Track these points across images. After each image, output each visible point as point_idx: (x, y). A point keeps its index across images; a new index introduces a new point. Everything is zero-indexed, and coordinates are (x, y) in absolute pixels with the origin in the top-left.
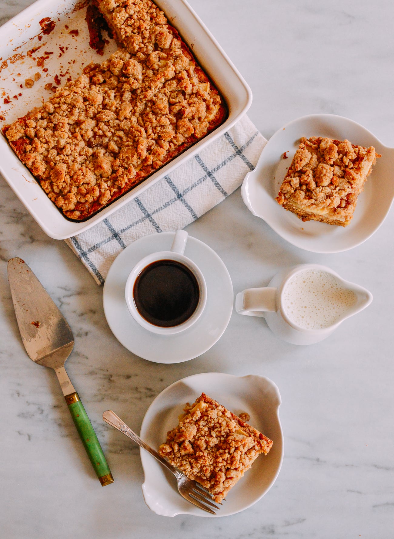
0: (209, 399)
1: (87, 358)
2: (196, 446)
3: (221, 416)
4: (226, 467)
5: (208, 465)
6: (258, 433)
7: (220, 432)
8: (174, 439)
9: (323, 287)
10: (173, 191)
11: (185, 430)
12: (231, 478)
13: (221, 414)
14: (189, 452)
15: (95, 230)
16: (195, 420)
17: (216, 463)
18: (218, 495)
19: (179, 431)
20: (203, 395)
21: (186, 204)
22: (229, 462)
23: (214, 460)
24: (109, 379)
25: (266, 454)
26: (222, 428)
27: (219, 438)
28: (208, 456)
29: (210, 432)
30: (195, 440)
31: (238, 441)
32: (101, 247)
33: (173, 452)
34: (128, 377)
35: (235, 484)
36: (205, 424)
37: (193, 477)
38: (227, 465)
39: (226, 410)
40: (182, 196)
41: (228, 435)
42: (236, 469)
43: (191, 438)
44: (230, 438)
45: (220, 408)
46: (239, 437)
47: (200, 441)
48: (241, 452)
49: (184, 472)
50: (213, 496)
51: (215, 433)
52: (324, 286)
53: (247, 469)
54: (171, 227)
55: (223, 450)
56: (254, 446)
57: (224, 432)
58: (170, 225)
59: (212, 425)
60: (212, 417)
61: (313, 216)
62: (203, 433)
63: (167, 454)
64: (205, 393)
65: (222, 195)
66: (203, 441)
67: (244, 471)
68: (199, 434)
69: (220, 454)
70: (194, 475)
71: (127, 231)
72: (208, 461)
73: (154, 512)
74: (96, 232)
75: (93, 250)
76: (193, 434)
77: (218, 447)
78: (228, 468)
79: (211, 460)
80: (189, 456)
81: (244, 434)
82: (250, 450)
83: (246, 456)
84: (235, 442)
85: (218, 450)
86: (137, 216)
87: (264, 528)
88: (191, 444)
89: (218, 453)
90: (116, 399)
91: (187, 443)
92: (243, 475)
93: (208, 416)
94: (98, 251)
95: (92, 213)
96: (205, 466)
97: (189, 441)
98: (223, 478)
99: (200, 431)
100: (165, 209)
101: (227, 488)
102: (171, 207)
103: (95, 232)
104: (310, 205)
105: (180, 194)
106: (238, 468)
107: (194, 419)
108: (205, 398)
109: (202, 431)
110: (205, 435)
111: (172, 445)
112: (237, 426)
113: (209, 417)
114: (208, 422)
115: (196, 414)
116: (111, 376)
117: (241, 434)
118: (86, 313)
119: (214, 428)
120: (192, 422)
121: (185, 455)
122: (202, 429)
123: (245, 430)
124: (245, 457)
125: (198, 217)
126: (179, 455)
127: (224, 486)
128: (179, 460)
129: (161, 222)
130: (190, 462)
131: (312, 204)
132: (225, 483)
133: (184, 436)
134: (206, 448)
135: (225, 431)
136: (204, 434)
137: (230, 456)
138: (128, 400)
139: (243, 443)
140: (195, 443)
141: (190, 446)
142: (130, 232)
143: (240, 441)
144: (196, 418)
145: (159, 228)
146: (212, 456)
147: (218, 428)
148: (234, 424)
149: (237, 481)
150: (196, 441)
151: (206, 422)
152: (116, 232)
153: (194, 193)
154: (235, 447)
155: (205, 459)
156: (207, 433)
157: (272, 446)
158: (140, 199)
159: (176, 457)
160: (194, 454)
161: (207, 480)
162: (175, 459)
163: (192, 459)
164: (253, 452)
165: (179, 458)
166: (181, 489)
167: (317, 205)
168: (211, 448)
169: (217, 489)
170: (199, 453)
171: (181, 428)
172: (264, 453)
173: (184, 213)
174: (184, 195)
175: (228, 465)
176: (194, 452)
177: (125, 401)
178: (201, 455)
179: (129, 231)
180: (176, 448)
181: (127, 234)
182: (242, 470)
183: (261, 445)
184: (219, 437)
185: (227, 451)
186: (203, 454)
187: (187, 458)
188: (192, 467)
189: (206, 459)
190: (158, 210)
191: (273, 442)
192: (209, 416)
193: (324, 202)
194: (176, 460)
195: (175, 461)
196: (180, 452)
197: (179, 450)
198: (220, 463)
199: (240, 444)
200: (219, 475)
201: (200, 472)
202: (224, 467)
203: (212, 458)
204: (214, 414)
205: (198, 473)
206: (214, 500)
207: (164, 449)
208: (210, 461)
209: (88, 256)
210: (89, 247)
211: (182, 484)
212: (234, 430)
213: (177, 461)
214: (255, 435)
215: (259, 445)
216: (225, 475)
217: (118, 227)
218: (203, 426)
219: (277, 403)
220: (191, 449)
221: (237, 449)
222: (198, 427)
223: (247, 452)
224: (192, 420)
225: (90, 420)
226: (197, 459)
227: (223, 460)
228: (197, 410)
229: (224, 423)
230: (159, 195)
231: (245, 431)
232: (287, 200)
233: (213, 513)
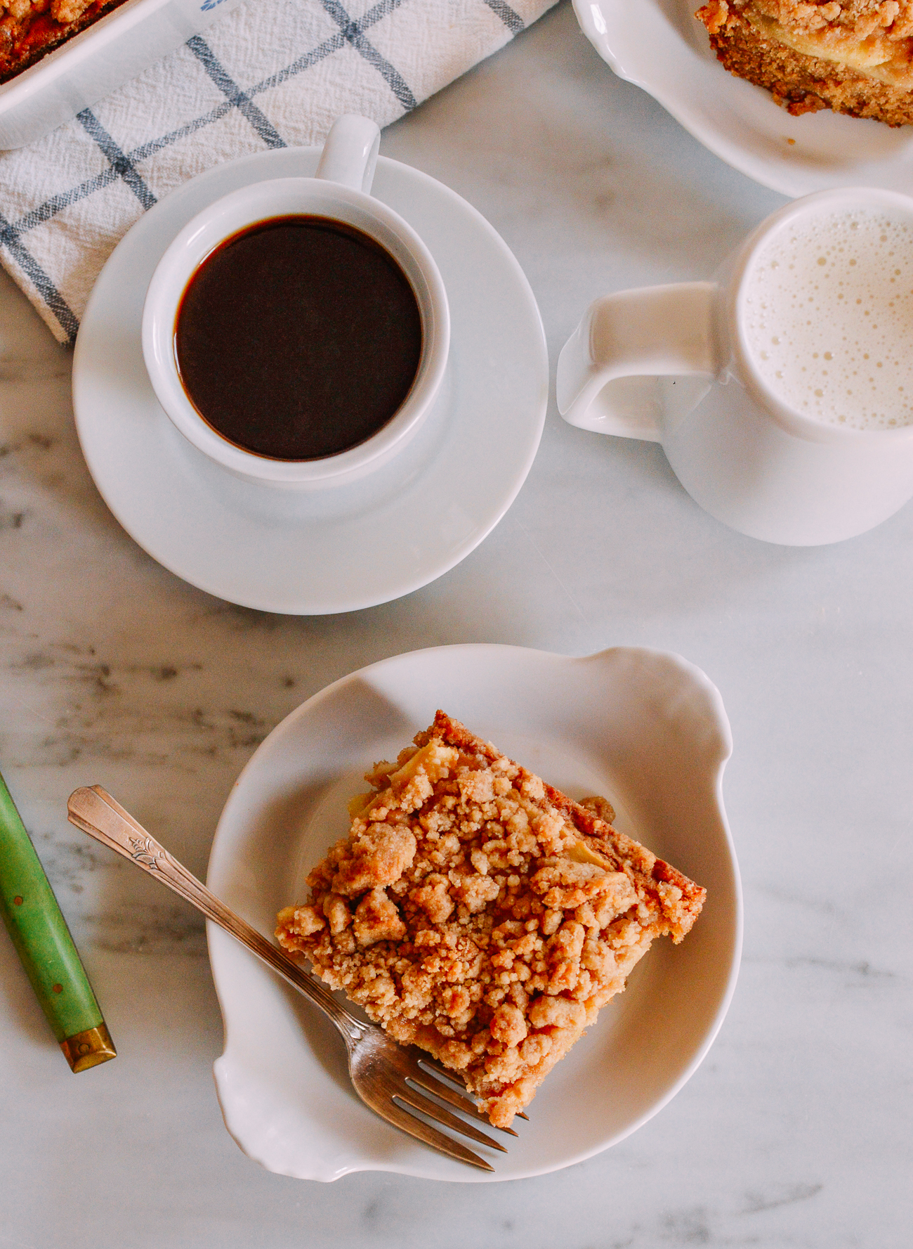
0: (463, 732)
1: (20, 608)
2: (413, 908)
3: (509, 797)
4: (530, 988)
5: (461, 980)
6: (650, 859)
7: (504, 853)
8: (330, 885)
9: (893, 280)
10: (328, 16)
11: (372, 848)
12: (549, 1030)
13: (507, 785)
14: (389, 934)
15: (51, 152)
16: (411, 810)
17: (492, 970)
18: (500, 1094)
19: (349, 854)
20: (439, 717)
21: (373, 55)
22: (540, 967)
23: (483, 961)
24: (100, 683)
25: (678, 939)
26: (513, 839)
27: (501, 879)
28: (460, 947)
29: (468, 856)
30: (412, 885)
31: (574, 886)
32: (67, 210)
33: (329, 934)
34: (168, 673)
35: (562, 1053)
36: (447, 823)
37: (404, 1030)
38: (532, 978)
39: (527, 773)
40: (360, 33)
41: (535, 865)
42: (567, 995)
43: (392, 877)
44: (544, 876)
45: (503, 764)
46: (578, 872)
47: (428, 888)
48: (586, 929)
49: (368, 1010)
50: (481, 1104)
51: (485, 857)
52: (898, 278)
53: (609, 995)
54: (319, 133)
55: (518, 924)
56: (634, 908)
57: (521, 853)
58: (317, 128)
59: (475, 827)
60: (476, 798)
61: (831, 84)
62: (440, 857)
63: (305, 944)
64: (445, 711)
65: (500, 22)
66: (441, 889)
67: (599, 1002)
68: (424, 865)
69: (506, 939)
70: (409, 1021)
71: (162, 150)
72: (460, 965)
73: (259, 1164)
74: (53, 158)
75: (41, 219)
76: (402, 859)
77: (496, 911)
78: (536, 989)
79: (471, 962)
80: (388, 949)
81: (596, 863)
82: (618, 923)
83: (604, 945)
84: (562, 892)
85: (498, 922)
86: (198, 103)
87: (670, 1222)
88: (398, 904)
89: (497, 934)
90: (122, 755)
91: (379, 898)
92: (593, 1020)
93: (458, 795)
94: (59, 222)
95: (26, 55)
96: (451, 985)
97: (389, 890)
98: (519, 1031)
99: (430, 852)
100: (301, 74)
101: (533, 1069)
102: (322, 68)
103: (50, 160)
104: (822, 29)
105: (354, 25)
106: (576, 989)
107: (404, 806)
108: (448, 726)
109: (435, 853)
110: (449, 868)
111: (325, 905)
112: (567, 832)
113: (463, 799)
114: (459, 818)
115: (413, 785)
116: (106, 670)
117: (583, 860)
118: (17, 448)
119: (481, 838)
120: (398, 817)
121: (375, 945)
122: (435, 843)
123: (598, 847)
124: (600, 949)
125: (419, 101)
126: (351, 946)
127: (522, 1062)
128: (352, 964)
129: (285, 118)
130: (391, 969)
131: (831, 25)
132: (525, 1048)
133: (369, 869)
134: (454, 917)
135: (525, 849)
136: (443, 864)
137: (545, 944)
138: (164, 757)
139: (595, 891)
140: (411, 898)
141: (392, 909)
142: (175, 152)
143: (581, 885)
144: (413, 803)
145: (276, 136)
146: (477, 946)
147: (496, 838)
148: (556, 824)
149: (572, 1041)
150: (415, 890)
151: (453, 817)
152: (125, 153)
153: (401, 21)
154: (565, 911)
155: (447, 958)
156: (456, 860)
157: (700, 906)
158: (209, 46)
159: (339, 952)
160: (406, 939)
161: (457, 1037)
162: (337, 959)
163: (401, 957)
164: (631, 930)
165: (351, 955)
166: (361, 1077)
167: (849, 27)
168: (472, 915)
169: (498, 1074)
170: (426, 935)
171: (358, 839)
172: (671, 936)
173: (365, 84)
174: (366, 27)
175: (537, 977)
176: (407, 933)
177: (158, 761)
178: (432, 943)
179: (168, 152)
180: (339, 917)
181: (164, 159)
182: (590, 999)
183: (660, 902)
184: (502, 872)
185: (532, 925)
186: (442, 938)
187: (379, 955)
188: (400, 991)
189: (454, 955)
190: (273, 81)
191: (704, 891)
192: (464, 791)
193: (876, 13)
194: (341, 965)
195: (337, 968)
196: (353, 931)
197: (350, 926)
198: (506, 970)
199: (581, 896)
200: (503, 1016)
201: (431, 1008)
202: (519, 987)
203: (475, 951)
204: (480, 785)
205: (423, 1011)
206: (485, 1117)
207: (292, 922)
208: (467, 965)
209: (24, 240)
210: (27, 210)
211: (365, 1059)
212: (558, 846)
213: (345, 966)
214: (637, 868)
215: (653, 904)
216: (527, 1018)
217: (132, 139)
218: (442, 833)
219: (714, 751)
220: (396, 918)
221: (569, 915)
222: (421, 837)
223: (609, 931)
224: (398, 809)
225: (29, 834)
226: (418, 957)
227: (519, 958)
228: (416, 773)
229: (520, 821)
230: (276, 30)
231: (601, 852)
232: (740, 17)
233: (481, 1165)
